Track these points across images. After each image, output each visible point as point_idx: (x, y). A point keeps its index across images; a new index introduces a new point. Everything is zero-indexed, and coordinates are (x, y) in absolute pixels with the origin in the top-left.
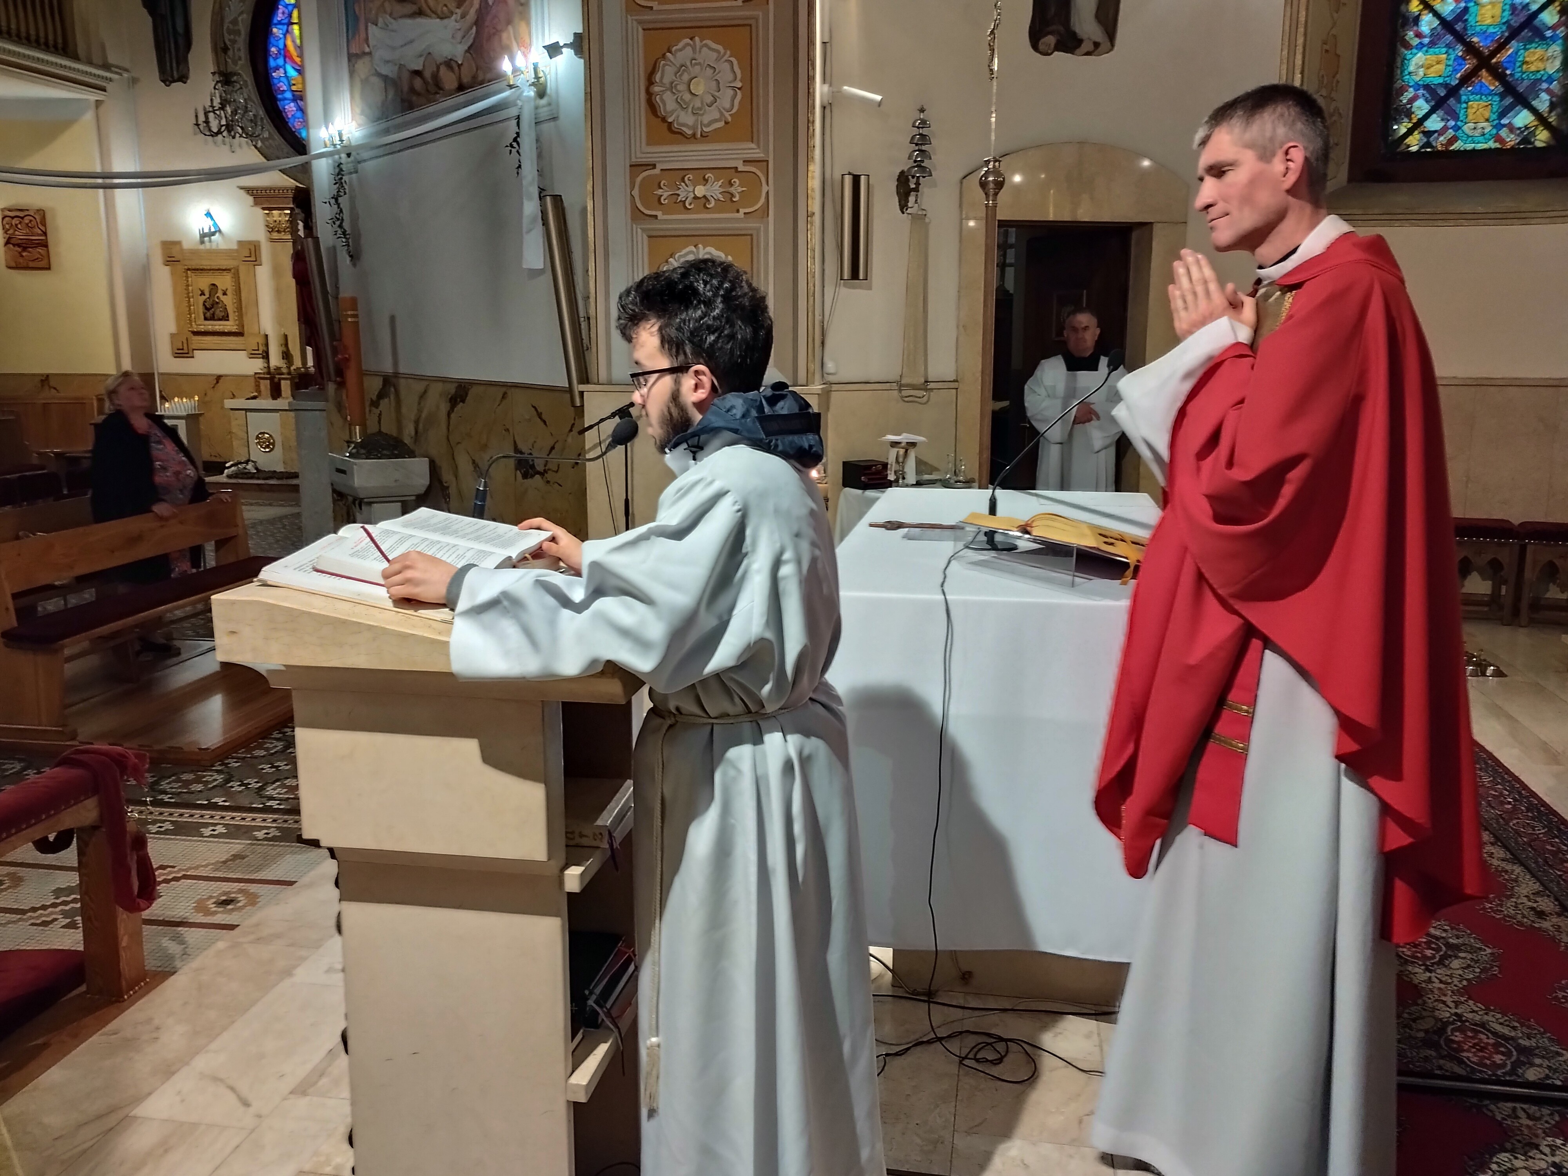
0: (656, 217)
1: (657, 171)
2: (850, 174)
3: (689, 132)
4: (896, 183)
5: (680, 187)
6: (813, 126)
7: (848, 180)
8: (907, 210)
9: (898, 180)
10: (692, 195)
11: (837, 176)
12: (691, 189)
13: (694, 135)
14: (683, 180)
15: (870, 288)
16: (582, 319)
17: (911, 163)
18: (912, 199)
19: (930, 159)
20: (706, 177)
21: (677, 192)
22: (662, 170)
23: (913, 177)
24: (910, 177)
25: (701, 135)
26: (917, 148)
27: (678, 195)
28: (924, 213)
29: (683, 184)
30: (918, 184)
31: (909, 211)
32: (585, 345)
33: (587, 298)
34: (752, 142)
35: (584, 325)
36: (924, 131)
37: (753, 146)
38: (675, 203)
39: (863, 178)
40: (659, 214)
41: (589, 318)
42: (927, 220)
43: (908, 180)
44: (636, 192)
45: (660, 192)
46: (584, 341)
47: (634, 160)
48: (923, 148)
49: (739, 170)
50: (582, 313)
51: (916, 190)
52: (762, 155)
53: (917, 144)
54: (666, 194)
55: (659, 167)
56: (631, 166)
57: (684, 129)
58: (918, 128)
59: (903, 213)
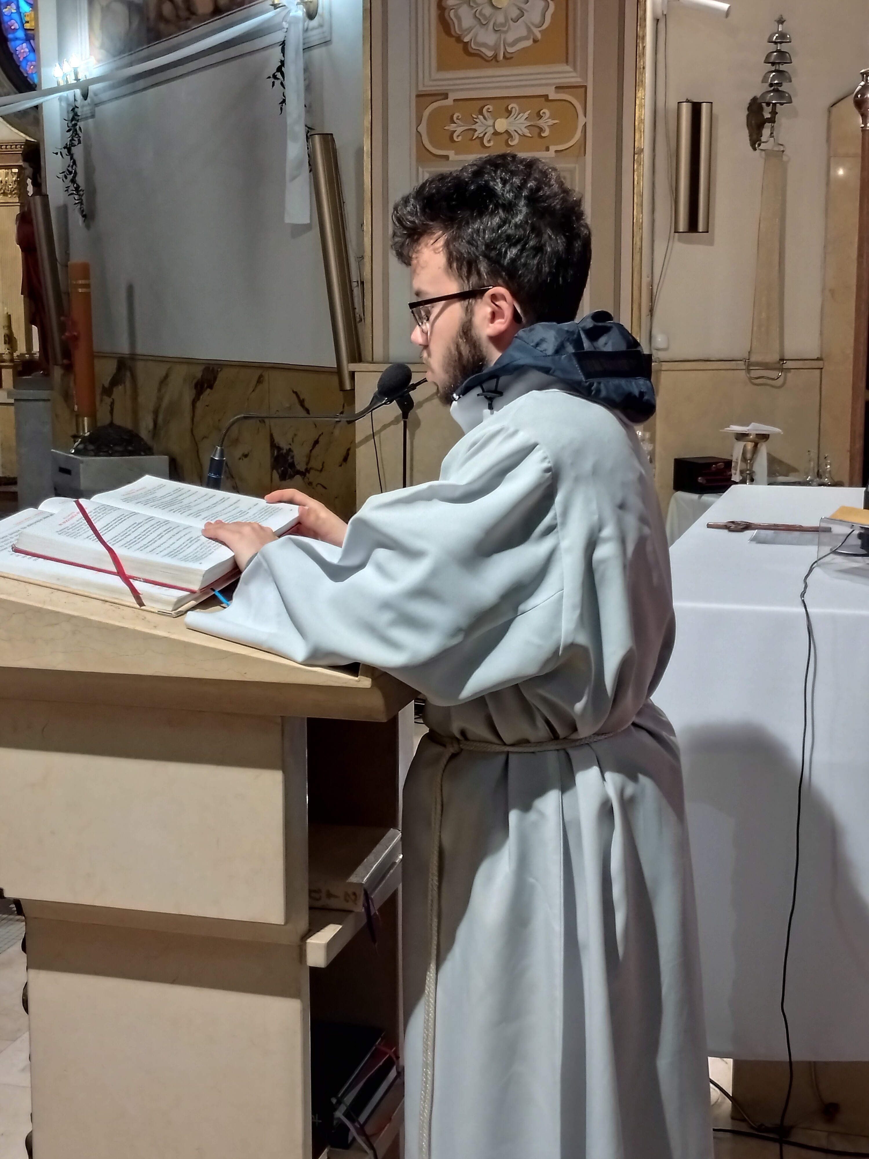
0: (447, 157)
1: (449, 102)
2: (688, 101)
3: (490, 54)
4: (747, 113)
5: (477, 120)
6: (643, 43)
7: (686, 110)
8: (759, 145)
9: (748, 109)
10: (491, 131)
11: (672, 105)
12: (490, 122)
13: (495, 57)
14: (481, 112)
15: (711, 243)
16: (355, 284)
17: (766, 87)
18: (766, 132)
19: (791, 81)
20: (509, 108)
21: (473, 127)
22: (454, 100)
23: (768, 104)
24: (764, 105)
25: (504, 57)
26: (773, 68)
27: (475, 130)
28: (782, 148)
29: (481, 117)
30: (774, 113)
31: (763, 146)
32: (358, 316)
33: (361, 258)
34: (567, 62)
35: (357, 291)
36: (784, 47)
37: (568, 68)
38: (471, 140)
39: (705, 108)
40: (451, 154)
41: (362, 283)
42: (785, 158)
43: (761, 109)
44: (423, 128)
45: (452, 127)
46: (357, 311)
47: (421, 88)
48: (782, 67)
49: (550, 98)
50: (355, 277)
51: (772, 120)
52: (579, 80)
53: (773, 64)
54: (459, 130)
55: (452, 96)
56: (418, 96)
57: (483, 50)
58: (776, 43)
59: (755, 149)
